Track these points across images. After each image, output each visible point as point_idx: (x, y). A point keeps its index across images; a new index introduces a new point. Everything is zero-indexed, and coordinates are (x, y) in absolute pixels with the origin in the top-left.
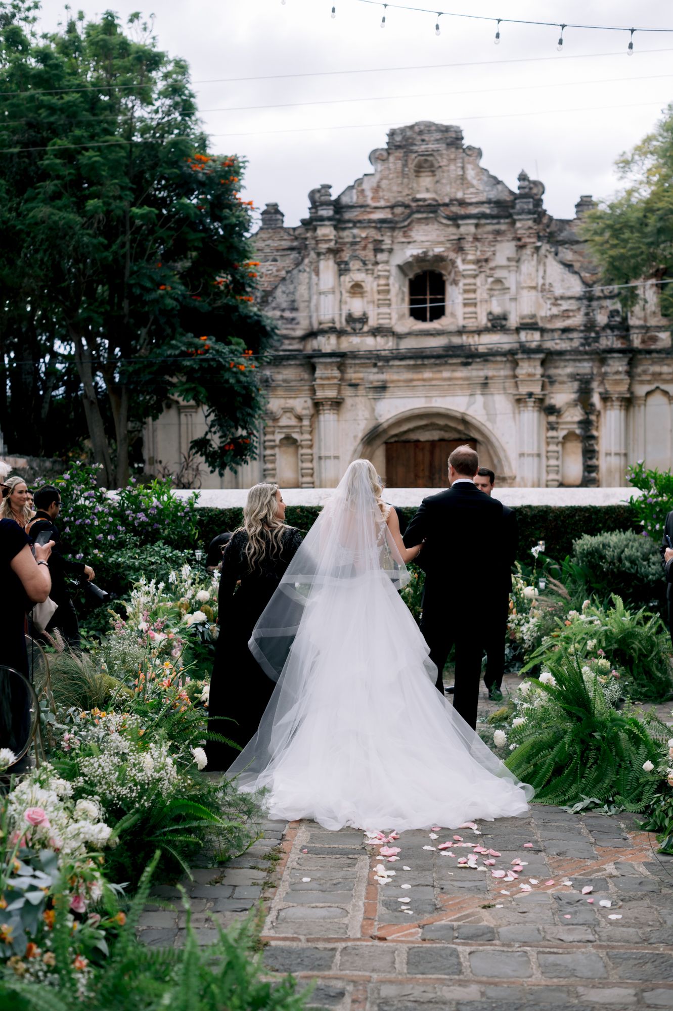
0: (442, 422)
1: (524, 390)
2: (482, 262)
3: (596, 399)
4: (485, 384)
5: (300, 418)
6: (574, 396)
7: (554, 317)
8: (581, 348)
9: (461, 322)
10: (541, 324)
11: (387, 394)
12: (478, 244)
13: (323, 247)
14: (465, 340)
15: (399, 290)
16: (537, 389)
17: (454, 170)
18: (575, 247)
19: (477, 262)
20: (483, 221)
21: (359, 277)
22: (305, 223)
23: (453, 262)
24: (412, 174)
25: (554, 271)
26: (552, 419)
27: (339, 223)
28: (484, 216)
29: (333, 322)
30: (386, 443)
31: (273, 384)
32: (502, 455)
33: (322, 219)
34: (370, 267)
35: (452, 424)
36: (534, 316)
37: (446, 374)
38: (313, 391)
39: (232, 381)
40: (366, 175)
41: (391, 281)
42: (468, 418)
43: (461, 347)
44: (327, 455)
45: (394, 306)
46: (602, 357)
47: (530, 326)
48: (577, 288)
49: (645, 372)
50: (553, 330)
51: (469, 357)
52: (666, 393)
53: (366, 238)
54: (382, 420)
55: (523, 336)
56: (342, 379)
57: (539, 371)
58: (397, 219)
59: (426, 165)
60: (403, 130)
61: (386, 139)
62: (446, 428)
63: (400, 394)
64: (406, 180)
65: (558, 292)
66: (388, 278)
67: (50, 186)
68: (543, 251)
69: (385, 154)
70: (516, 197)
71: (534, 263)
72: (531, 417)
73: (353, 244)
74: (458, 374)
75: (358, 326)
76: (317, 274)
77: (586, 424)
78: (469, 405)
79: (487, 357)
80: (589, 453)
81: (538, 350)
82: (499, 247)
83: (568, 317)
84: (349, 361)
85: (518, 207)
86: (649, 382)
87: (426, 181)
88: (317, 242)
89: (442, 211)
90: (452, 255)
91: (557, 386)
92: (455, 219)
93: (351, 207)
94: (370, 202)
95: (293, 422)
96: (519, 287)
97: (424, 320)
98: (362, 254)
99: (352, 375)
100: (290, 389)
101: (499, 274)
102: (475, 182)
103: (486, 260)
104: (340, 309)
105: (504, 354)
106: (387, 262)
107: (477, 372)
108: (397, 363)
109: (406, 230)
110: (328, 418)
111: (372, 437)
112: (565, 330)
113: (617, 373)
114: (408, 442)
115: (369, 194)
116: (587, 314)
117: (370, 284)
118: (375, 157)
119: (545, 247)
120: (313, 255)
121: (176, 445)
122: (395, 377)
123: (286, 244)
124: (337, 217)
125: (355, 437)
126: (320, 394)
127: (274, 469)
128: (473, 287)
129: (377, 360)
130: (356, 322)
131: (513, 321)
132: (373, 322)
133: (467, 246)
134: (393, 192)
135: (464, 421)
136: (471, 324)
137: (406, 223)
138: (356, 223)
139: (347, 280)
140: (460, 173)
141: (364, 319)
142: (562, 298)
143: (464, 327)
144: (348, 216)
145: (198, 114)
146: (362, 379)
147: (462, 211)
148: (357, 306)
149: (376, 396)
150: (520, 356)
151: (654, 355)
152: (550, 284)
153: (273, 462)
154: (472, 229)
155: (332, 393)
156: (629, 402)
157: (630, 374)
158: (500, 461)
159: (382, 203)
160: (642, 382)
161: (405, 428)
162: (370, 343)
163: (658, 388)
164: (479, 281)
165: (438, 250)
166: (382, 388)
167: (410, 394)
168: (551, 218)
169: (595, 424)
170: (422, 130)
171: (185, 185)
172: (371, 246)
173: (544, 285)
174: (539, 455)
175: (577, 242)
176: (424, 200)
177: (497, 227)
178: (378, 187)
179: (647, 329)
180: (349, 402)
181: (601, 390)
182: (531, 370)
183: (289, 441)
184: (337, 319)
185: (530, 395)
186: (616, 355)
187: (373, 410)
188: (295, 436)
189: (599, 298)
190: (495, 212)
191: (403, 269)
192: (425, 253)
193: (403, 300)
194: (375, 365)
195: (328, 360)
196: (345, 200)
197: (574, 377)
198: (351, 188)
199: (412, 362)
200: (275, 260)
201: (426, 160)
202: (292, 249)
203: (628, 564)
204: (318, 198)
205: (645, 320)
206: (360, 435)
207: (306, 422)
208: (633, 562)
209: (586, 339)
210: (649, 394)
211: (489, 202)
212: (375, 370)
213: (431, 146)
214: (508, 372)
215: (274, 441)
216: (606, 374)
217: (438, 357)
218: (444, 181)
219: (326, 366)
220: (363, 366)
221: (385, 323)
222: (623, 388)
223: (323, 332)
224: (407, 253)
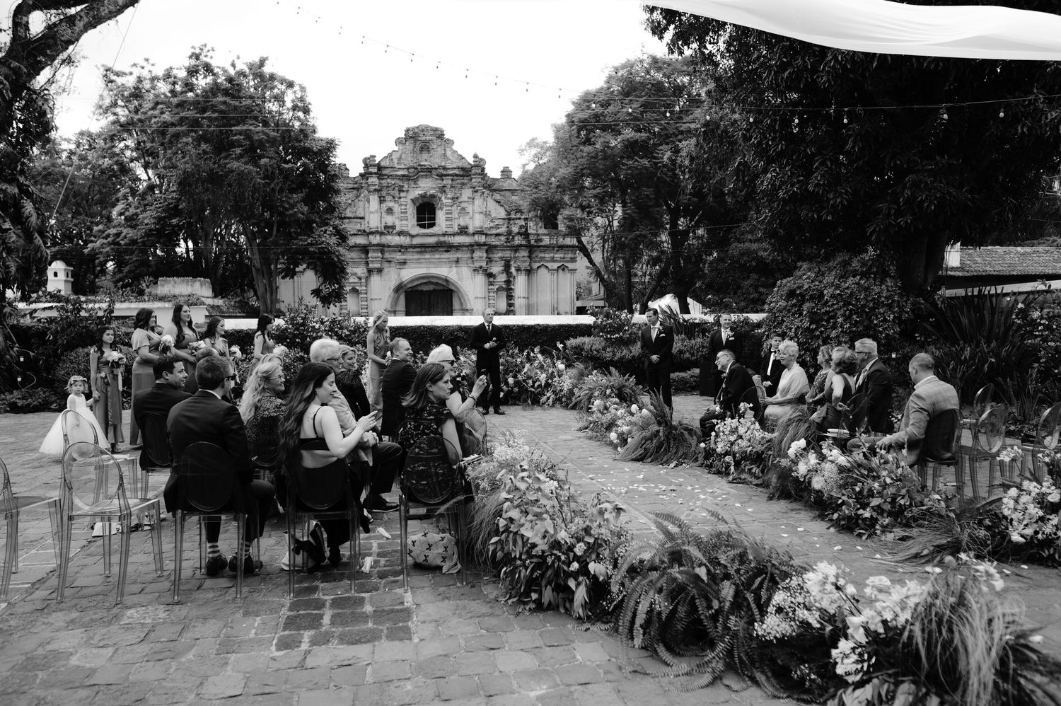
0: (434, 281)
1: (477, 265)
2: (455, 199)
3: (513, 270)
4: (457, 261)
5: (360, 279)
6: (502, 268)
7: (492, 228)
8: (505, 244)
9: (445, 229)
10: (485, 231)
11: (407, 266)
12: (453, 190)
13: (372, 188)
14: (446, 239)
15: (411, 211)
16: (484, 265)
17: (440, 151)
18: (502, 193)
19: (453, 199)
20: (455, 178)
21: (391, 204)
22: (361, 175)
23: (440, 198)
24: (418, 152)
25: (492, 205)
26: (491, 279)
27: (380, 176)
28: (457, 175)
29: (378, 228)
30: (405, 292)
32: (466, 298)
33: (371, 173)
34: (397, 199)
35: (440, 282)
36: (482, 227)
37: (437, 256)
38: (367, 264)
39: (336, 259)
40: (394, 151)
41: (408, 207)
42: (449, 279)
43: (445, 242)
44: (375, 297)
45: (409, 220)
46: (516, 249)
47: (480, 233)
48: (503, 214)
49: (537, 257)
50: (491, 235)
51: (449, 248)
52: (546, 267)
53: (395, 184)
54: (404, 280)
55: (477, 238)
56: (383, 258)
57: (485, 255)
58: (411, 175)
59: (425, 148)
60: (413, 129)
61: (404, 133)
62: (437, 284)
63: (413, 266)
64: (415, 155)
65: (494, 215)
66: (406, 205)
67: (238, 151)
68: (485, 194)
69: (404, 140)
70: (472, 166)
71: (482, 200)
72: (480, 279)
73: (388, 187)
74: (443, 256)
75: (391, 230)
76: (369, 202)
77: (508, 282)
78: (449, 272)
79: (458, 247)
80: (510, 297)
81: (485, 244)
82: (463, 191)
83: (499, 228)
84: (386, 249)
85: (473, 171)
86: (539, 262)
87: (425, 156)
88: (369, 185)
89: (434, 172)
90: (439, 195)
91: (494, 263)
92: (441, 176)
93: (386, 168)
94: (396, 165)
95: (357, 280)
96: (474, 212)
97: (425, 228)
98: (392, 192)
99: (388, 256)
100: (355, 263)
101: (463, 205)
102: (451, 157)
103: (457, 198)
104: (381, 221)
105: (467, 246)
106: (405, 197)
107: (453, 255)
108: (411, 250)
109: (415, 181)
110: (375, 279)
111: (398, 289)
112: (497, 235)
113: (524, 257)
114: (417, 291)
115: (396, 161)
116: (508, 227)
117: (396, 208)
118: (399, 142)
119: (487, 192)
120: (366, 192)
121: (292, 293)
122: (411, 257)
123: (350, 186)
124: (379, 172)
125: (390, 288)
126: (371, 266)
128: (450, 211)
129: (401, 248)
130: (389, 229)
131: (471, 230)
132: (398, 229)
133: (447, 190)
134: (409, 160)
135: (447, 280)
136: (450, 230)
137: (416, 177)
138: (389, 176)
139: (384, 205)
140: (443, 152)
141: (393, 227)
142: (496, 218)
143: (446, 232)
144: (384, 172)
145: (312, 115)
146: (393, 258)
147: (445, 172)
148: (389, 220)
149: (401, 267)
150: (475, 247)
151: (542, 249)
152: (490, 212)
154: (450, 182)
155: (377, 265)
156: (529, 272)
157: (530, 257)
158: (465, 300)
159: (403, 166)
160: (535, 262)
161: (415, 284)
162: (396, 240)
163: (543, 264)
164: (453, 208)
165: (432, 192)
166: (404, 263)
167: (419, 266)
169: (512, 283)
170: (424, 129)
171: (306, 152)
172: (397, 188)
173: (486, 212)
174: (485, 298)
175: (502, 190)
176: (425, 165)
177: (463, 181)
178: (401, 158)
179: (538, 235)
180: (386, 270)
181: (516, 265)
182: (481, 254)
183: (355, 291)
184: (379, 226)
185: (481, 267)
186: (523, 248)
187: (399, 274)
188: (358, 288)
189: (514, 219)
190: (461, 173)
191: (414, 201)
192: (426, 193)
193: (414, 217)
194: (400, 251)
195: (375, 248)
196: (383, 164)
197: (502, 258)
198: (386, 157)
199: (419, 250)
200: (345, 194)
201: (426, 145)
202: (354, 189)
203: (595, 353)
204: (368, 163)
205: (537, 230)
206: (393, 288)
207: (363, 281)
208: (598, 351)
209: (508, 239)
210: (538, 267)
211: (458, 168)
212: (400, 254)
213: (428, 138)
214: (469, 255)
215: (346, 290)
216: (518, 257)
217: (433, 247)
218: (435, 156)
219: (374, 251)
220: (394, 251)
221: (405, 229)
222: (526, 265)
223: (372, 233)
224: (416, 193)
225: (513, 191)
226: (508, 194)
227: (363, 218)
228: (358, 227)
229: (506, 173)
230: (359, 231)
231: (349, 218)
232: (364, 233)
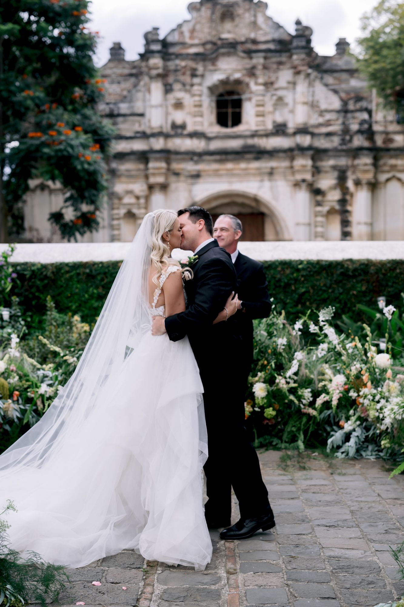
0: (239, 200)
1: (299, 177)
2: (268, 85)
3: (350, 184)
4: (271, 173)
5: (138, 198)
6: (335, 182)
7: (320, 125)
8: (340, 148)
9: (254, 128)
10: (311, 130)
11: (201, 180)
12: (266, 71)
13: (154, 72)
14: (256, 141)
15: (208, 104)
16: (308, 177)
17: (248, 17)
18: (336, 75)
19: (265, 84)
20: (269, 55)
21: (180, 95)
22: (142, 56)
23: (248, 85)
24: (218, 21)
25: (320, 91)
26: (319, 198)
27: (166, 55)
28: (270, 51)
29: (161, 127)
31: (119, 173)
32: (283, 224)
33: (153, 52)
34: (188, 87)
35: (247, 202)
36: (305, 124)
37: (243, 165)
38: (147, 177)
40: (185, 21)
41: (203, 98)
42: (258, 198)
43: (253, 146)
45: (205, 116)
46: (356, 153)
47: (303, 130)
48: (336, 103)
49: (385, 164)
50: (319, 135)
51: (259, 153)
52: (399, 180)
53: (185, 67)
54: (197, 199)
55: (299, 138)
56: (168, 169)
57: (309, 163)
58: (208, 52)
59: (228, 14)
62: (243, 205)
63: (210, 180)
64: (214, 25)
65: (323, 106)
66: (200, 95)
68: (312, 77)
69: (198, 6)
70: (293, 37)
71: (306, 84)
72: (303, 196)
73: (176, 71)
74: (251, 166)
75: (179, 131)
76: (150, 93)
77: (343, 202)
78: (260, 188)
79: (272, 153)
80: (345, 223)
81: (310, 148)
82: (281, 73)
83: (330, 125)
84: (173, 157)
85: (294, 44)
86: (388, 172)
87: (228, 25)
88: (150, 69)
89: (240, 48)
90: (247, 79)
91: (322, 175)
92: (249, 53)
93: (173, 44)
94: (188, 40)
95: (133, 200)
96: (295, 102)
97: (227, 127)
98: (182, 78)
99: (175, 166)
100: (130, 177)
101: (280, 93)
102: (263, 26)
103: (272, 83)
104: (166, 119)
105: (285, 152)
106: (200, 84)
107: (266, 164)
108: (207, 158)
109: (214, 61)
110: (157, 198)
112: (329, 134)
113: (366, 165)
115: (187, 34)
116: (344, 123)
117: (188, 100)
118: (192, 7)
119: (314, 74)
120: (146, 79)
122: (207, 168)
123: (127, 71)
124: (164, 50)
126: (153, 180)
127: (119, 235)
128: (261, 103)
129: (193, 156)
130: (178, 129)
131: (291, 127)
132: (190, 128)
133: (258, 72)
134: (205, 33)
135: (256, 200)
136: (261, 129)
137: (214, 56)
138: (178, 56)
140: (252, 19)
141: (183, 126)
142: (327, 111)
143: (256, 131)
144: (172, 50)
146: (183, 169)
147: (254, 47)
148: (179, 117)
149: (193, 181)
150: (296, 152)
151: (392, 153)
152: (318, 102)
153: (119, 229)
154: (262, 61)
155: (160, 179)
156: (374, 186)
157: (375, 164)
158: (281, 228)
159: (196, 41)
160: (383, 172)
161: (214, 204)
162: (188, 144)
163: (394, 177)
164: (265, 98)
165: (237, 76)
166: (197, 176)
167: (218, 180)
168: (317, 54)
169: (349, 202)
172: (188, 73)
173: (313, 102)
174: (309, 224)
175: (337, 72)
176: (226, 39)
177: (279, 59)
178: (194, 29)
179: (387, 133)
180: (173, 186)
181: (354, 177)
182: (304, 163)
183: (131, 216)
184: (164, 125)
185: (304, 181)
186: (365, 152)
187: (190, 191)
188: (135, 211)
189: (352, 111)
190: (278, 47)
191: (211, 89)
192: (228, 78)
193: (212, 112)
194: (192, 159)
195: (158, 155)
196: (170, 39)
197: (334, 168)
198: (173, 31)
199: (217, 157)
200: (119, 83)
201: (228, 11)
202: (131, 75)
204: (150, 37)
205: (385, 126)
207: (142, 201)
209: (343, 140)
210: (388, 180)
211: (273, 41)
212: (191, 163)
214: (287, 164)
215: (118, 214)
216: (358, 165)
217: (237, 153)
218: (241, 25)
219: (157, 160)
220: (184, 160)
221: (199, 128)
222: (370, 176)
223: (154, 135)
224: (215, 78)
225: (352, 72)
226: (344, 76)
227: (142, 115)
228: (137, 128)
229: (342, 45)
230: (137, 132)
231: (124, 115)
232: (144, 136)
